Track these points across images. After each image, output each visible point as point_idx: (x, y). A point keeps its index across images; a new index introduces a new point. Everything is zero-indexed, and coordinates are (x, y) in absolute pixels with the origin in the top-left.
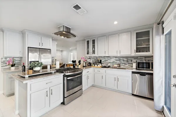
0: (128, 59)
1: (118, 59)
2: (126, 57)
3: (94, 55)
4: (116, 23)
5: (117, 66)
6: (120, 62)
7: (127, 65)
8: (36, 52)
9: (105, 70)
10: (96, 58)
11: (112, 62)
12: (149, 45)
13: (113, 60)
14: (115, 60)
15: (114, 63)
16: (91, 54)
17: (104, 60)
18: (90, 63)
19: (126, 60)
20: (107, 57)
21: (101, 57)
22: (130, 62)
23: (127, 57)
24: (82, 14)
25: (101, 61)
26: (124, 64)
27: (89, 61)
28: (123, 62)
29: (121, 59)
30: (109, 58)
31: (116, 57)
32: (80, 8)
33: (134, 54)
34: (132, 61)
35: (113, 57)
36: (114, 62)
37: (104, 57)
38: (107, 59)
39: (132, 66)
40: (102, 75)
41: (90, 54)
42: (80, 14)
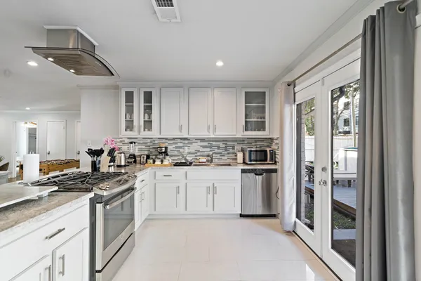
0: (227, 144)
1: (206, 144)
2: (223, 141)
3: (147, 134)
4: (220, 64)
5: (205, 160)
6: (211, 151)
7: (226, 158)
9: (186, 170)
10: (151, 142)
11: (194, 151)
12: (264, 118)
13: (196, 146)
14: (201, 146)
15: (199, 154)
16: (139, 132)
17: (174, 146)
18: (134, 156)
19: (224, 146)
20: (181, 139)
21: (166, 139)
22: (231, 151)
23: (225, 140)
24: (165, 20)
25: (166, 148)
26: (218, 156)
27: (132, 151)
28: (217, 151)
29: (214, 143)
30: (186, 142)
31: (202, 140)
32: (172, 6)
33: (241, 134)
34: (234, 148)
35: (197, 139)
36: (199, 151)
37: (174, 139)
38: (181, 145)
39: (236, 159)
40: (178, 185)
41: (136, 129)
42: (160, 18)
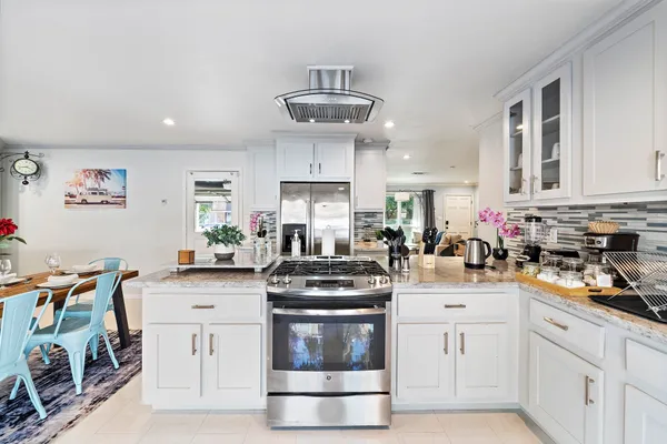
8: (299, 193)
16: (532, 192)
